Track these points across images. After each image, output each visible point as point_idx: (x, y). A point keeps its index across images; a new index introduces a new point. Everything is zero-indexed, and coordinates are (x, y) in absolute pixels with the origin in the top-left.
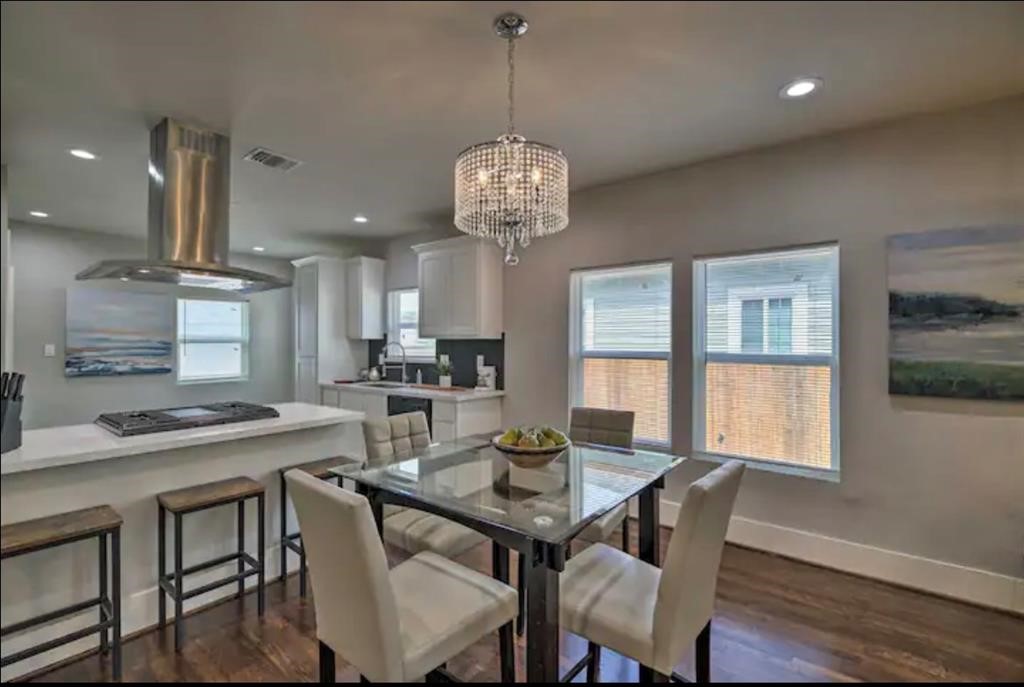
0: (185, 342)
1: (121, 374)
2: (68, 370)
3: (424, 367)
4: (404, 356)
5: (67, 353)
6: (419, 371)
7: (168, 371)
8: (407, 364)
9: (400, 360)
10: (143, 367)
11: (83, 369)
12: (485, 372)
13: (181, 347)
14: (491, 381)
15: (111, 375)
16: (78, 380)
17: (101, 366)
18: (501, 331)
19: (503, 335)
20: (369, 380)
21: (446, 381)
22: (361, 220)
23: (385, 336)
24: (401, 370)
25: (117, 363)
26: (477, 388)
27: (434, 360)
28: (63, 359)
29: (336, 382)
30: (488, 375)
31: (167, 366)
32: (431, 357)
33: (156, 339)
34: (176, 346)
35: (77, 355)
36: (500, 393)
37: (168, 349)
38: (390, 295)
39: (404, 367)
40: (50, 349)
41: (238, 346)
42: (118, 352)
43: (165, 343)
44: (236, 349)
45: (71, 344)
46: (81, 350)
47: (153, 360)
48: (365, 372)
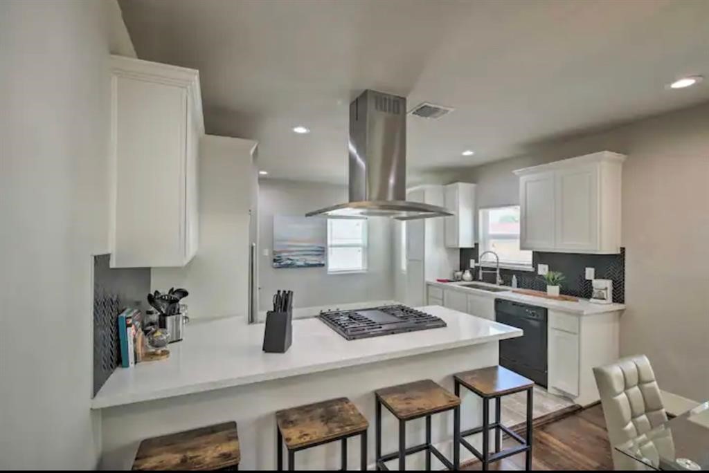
0: (331, 246)
1: (299, 266)
2: (275, 264)
3: (519, 273)
4: (498, 263)
5: (274, 253)
6: (514, 277)
7: (323, 265)
8: (501, 269)
9: (494, 266)
10: (311, 263)
11: (282, 264)
12: (603, 285)
13: (329, 249)
14: (609, 294)
15: (293, 267)
16: (280, 270)
17: (289, 262)
18: (620, 246)
19: (623, 249)
20: (463, 279)
21: (554, 290)
22: (468, 153)
23: (477, 245)
24: (496, 274)
25: (297, 260)
26: (592, 300)
27: (531, 269)
28: (273, 257)
29: (438, 280)
30: (606, 289)
31: (323, 262)
32: (528, 265)
33: (316, 245)
34: (327, 249)
35: (279, 255)
36: (618, 306)
37: (322, 252)
38: (481, 212)
39: (498, 272)
40: (266, 252)
41: (360, 249)
42: (298, 253)
43: (321, 247)
44: (359, 251)
45: (276, 249)
46: (280, 252)
47: (315, 258)
48: (459, 273)
